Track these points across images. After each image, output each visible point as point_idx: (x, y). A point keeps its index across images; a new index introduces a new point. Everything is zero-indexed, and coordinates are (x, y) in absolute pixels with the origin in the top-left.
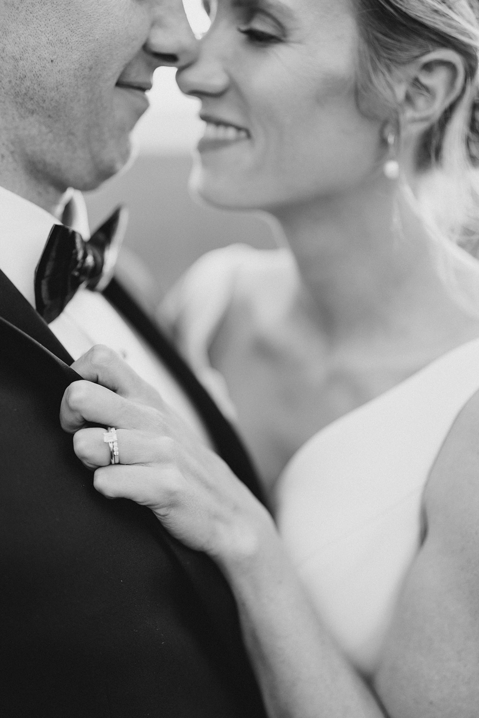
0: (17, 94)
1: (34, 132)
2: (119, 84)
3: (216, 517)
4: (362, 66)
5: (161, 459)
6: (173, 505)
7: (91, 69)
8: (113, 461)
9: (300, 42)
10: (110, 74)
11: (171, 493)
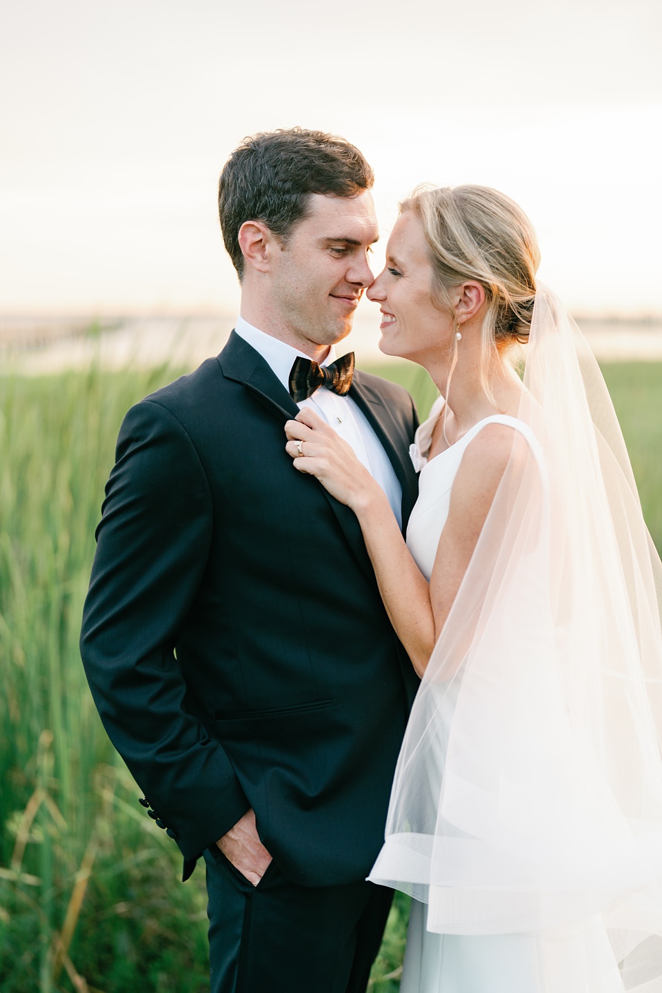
0: (286, 302)
1: (295, 318)
2: (330, 295)
3: (349, 487)
4: (433, 288)
5: (320, 456)
6: (323, 476)
7: (313, 290)
8: (301, 455)
9: (407, 277)
10: (323, 292)
11: (321, 470)
